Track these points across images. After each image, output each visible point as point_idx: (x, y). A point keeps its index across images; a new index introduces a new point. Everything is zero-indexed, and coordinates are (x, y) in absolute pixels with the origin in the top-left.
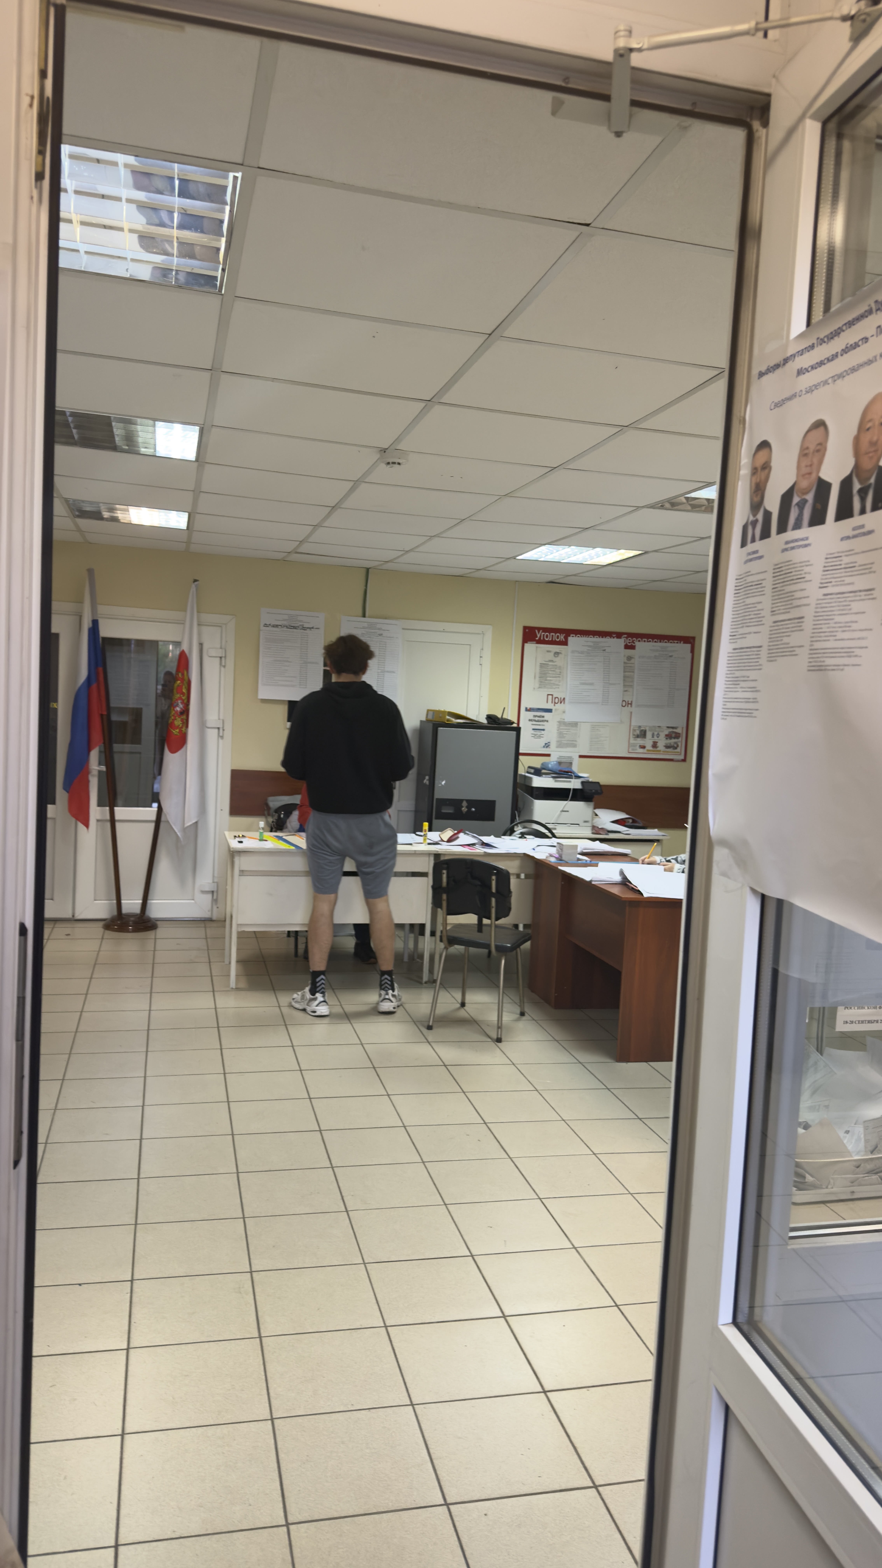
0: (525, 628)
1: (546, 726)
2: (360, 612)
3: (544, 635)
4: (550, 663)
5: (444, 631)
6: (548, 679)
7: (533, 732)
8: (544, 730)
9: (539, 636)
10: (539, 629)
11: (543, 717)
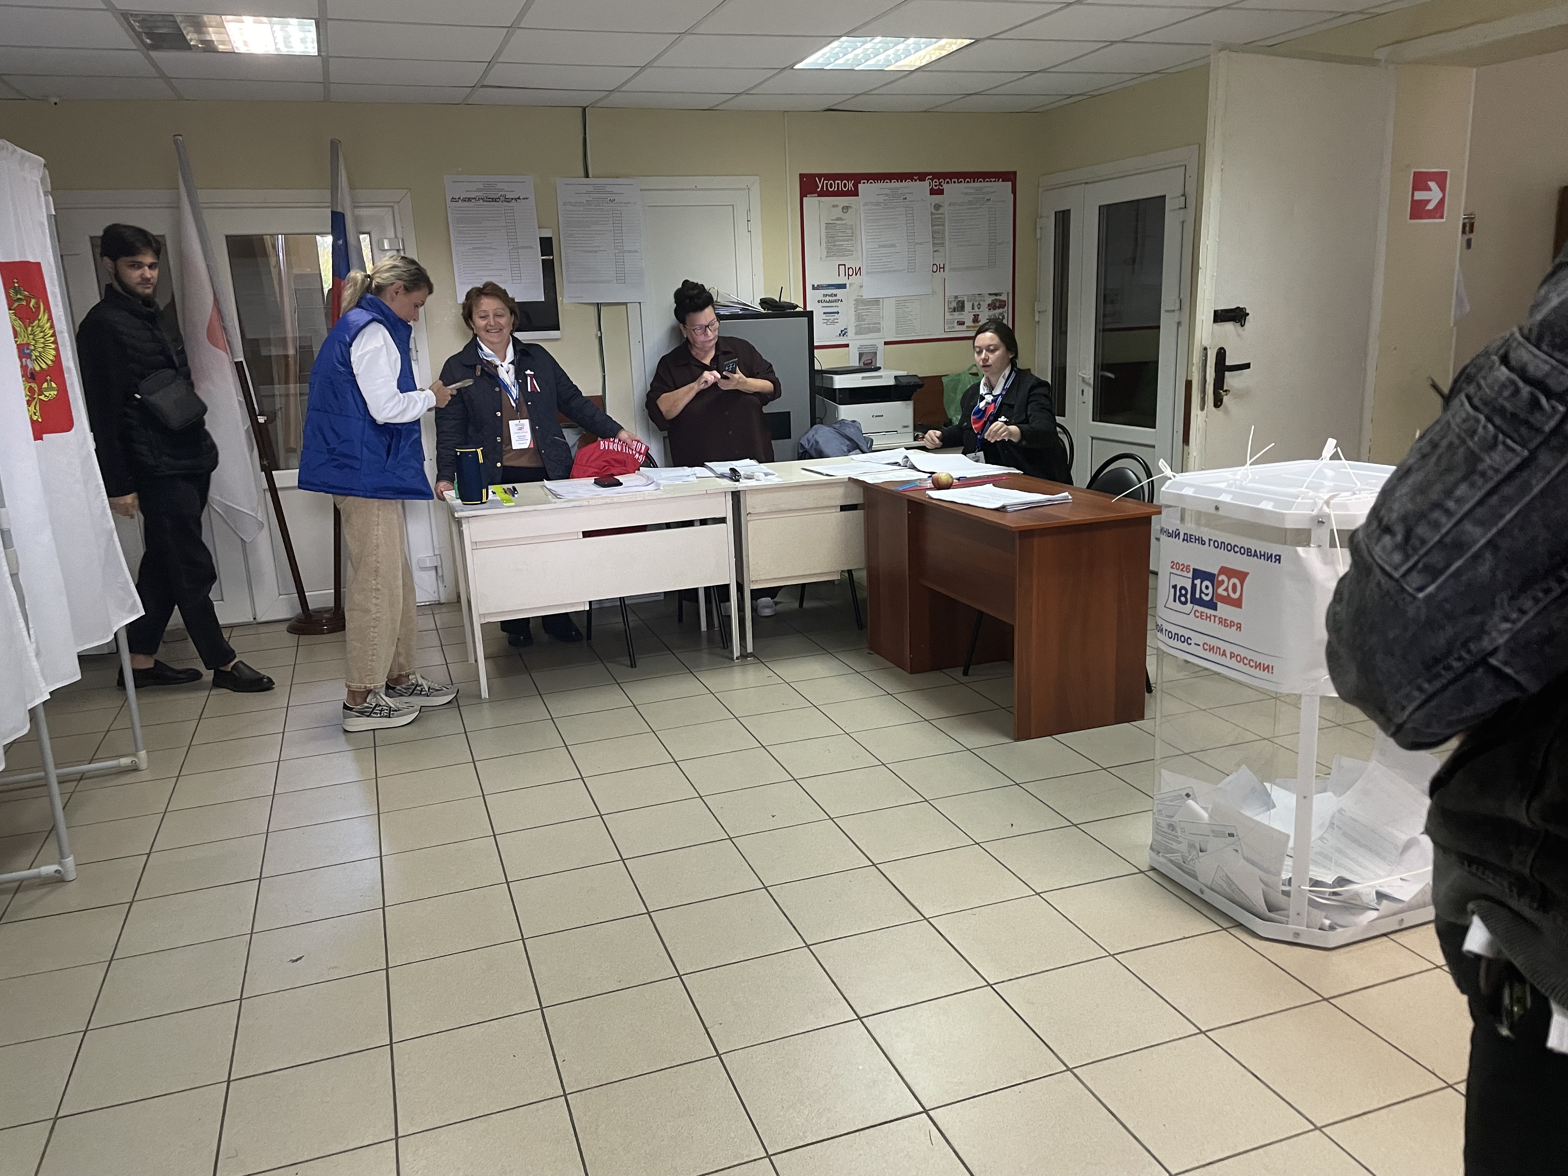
0: (802, 176)
1: (841, 307)
2: (582, 172)
3: (827, 184)
4: (838, 222)
5: (696, 189)
6: (837, 243)
7: (824, 317)
8: (838, 313)
9: (820, 186)
10: (820, 176)
11: (835, 295)
